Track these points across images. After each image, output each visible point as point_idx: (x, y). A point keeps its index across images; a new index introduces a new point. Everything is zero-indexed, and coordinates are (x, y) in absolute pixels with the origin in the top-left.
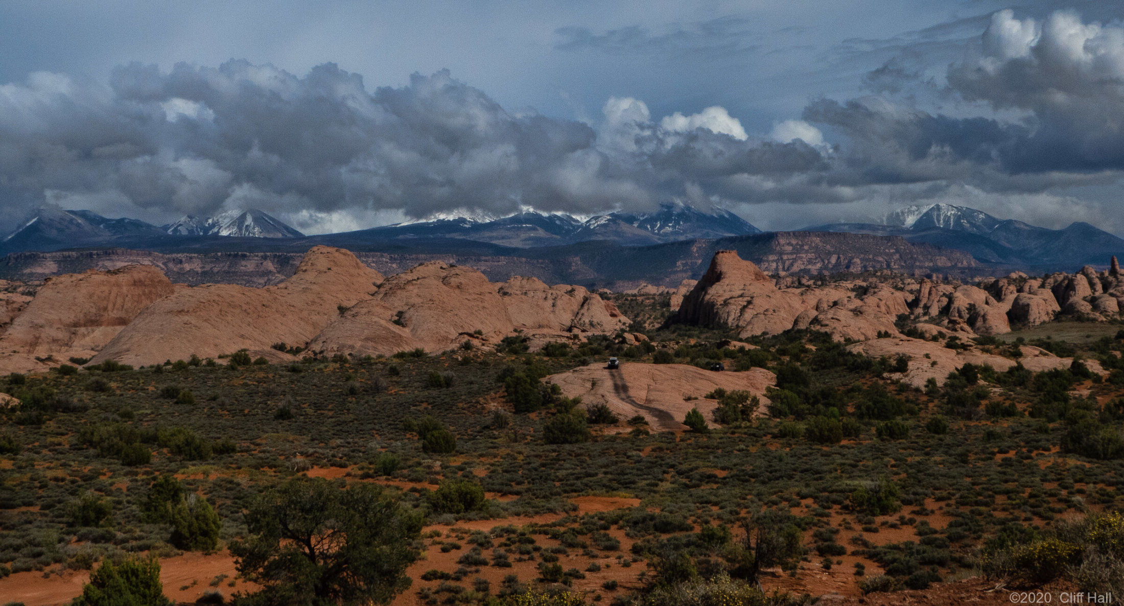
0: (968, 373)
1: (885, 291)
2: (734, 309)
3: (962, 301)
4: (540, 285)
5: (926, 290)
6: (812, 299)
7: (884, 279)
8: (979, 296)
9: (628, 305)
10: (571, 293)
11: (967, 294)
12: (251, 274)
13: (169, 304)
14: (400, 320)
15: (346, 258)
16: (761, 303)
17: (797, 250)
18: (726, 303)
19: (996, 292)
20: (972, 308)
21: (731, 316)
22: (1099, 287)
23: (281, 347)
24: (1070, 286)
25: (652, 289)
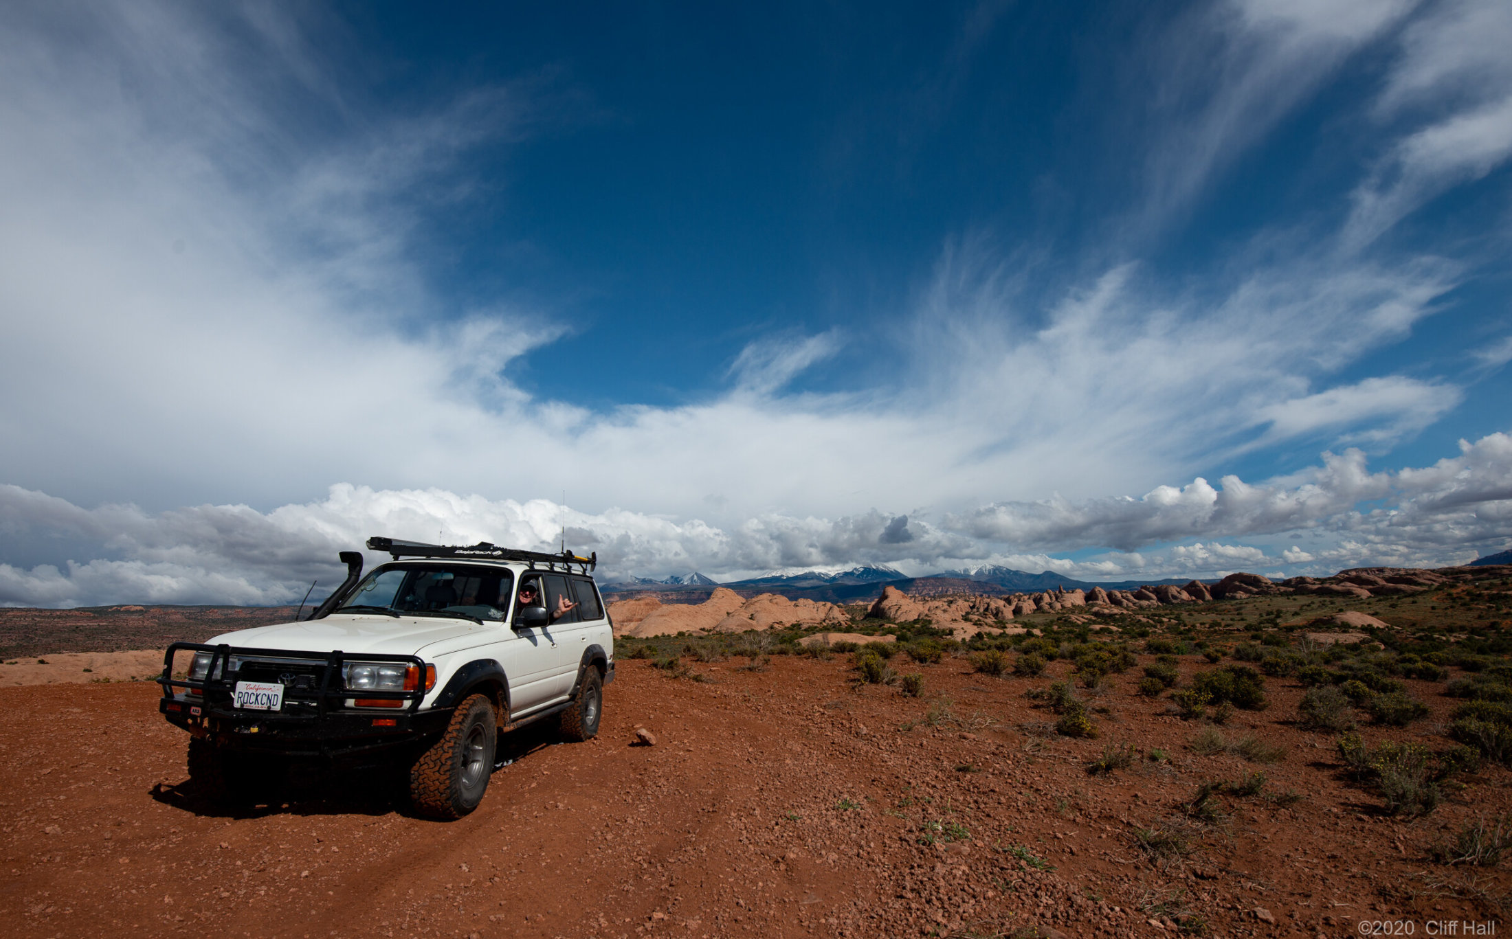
0: (979, 635)
1: (960, 602)
2: (893, 611)
3: (993, 605)
4: (811, 602)
5: (978, 601)
6: (927, 605)
7: (960, 597)
8: (1001, 603)
9: (850, 611)
10: (824, 605)
11: (995, 602)
13: (658, 612)
14: (752, 618)
15: (730, 592)
16: (904, 608)
18: (889, 608)
19: (1009, 601)
20: (997, 608)
21: (892, 614)
22: (1054, 598)
23: (703, 629)
24: (1041, 598)
25: (861, 603)
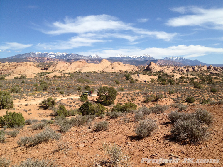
0: (181, 78)
2: (152, 69)
3: (181, 69)
4: (129, 65)
5: (176, 67)
6: (162, 68)
7: (171, 66)
9: (140, 68)
10: (133, 66)
11: (181, 68)
12: (96, 62)
13: (86, 65)
14: (113, 68)
15: (107, 61)
16: (156, 68)
17: (160, 62)
19: (185, 68)
20: (182, 69)
22: (198, 68)
23: (99, 71)
24: (195, 67)
25: (142, 66)
